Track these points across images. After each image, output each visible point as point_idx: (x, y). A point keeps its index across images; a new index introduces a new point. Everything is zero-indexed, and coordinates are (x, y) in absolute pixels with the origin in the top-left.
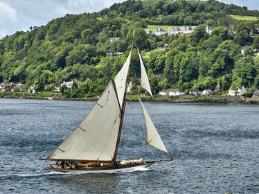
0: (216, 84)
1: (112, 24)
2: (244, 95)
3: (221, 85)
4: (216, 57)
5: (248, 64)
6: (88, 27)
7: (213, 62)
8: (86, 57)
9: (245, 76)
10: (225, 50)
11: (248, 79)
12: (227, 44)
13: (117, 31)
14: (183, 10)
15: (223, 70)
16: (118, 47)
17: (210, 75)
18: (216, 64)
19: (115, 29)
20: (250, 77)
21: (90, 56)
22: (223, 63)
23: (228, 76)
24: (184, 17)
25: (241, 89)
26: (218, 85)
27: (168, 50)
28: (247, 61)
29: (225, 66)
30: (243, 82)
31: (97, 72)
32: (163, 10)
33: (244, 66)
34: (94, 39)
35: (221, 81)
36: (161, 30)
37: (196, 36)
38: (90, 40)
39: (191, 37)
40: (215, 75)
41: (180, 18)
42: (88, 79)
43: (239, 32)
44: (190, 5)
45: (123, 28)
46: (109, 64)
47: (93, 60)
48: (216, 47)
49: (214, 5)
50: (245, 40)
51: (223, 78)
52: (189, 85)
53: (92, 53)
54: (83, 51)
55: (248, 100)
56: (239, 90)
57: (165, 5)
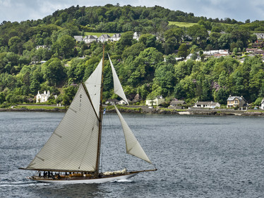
0: (135, 93)
1: (42, 31)
2: (160, 105)
3: (140, 94)
4: (137, 65)
5: (168, 72)
6: (16, 34)
7: (133, 70)
8: (7, 65)
9: (164, 85)
10: (146, 58)
11: (168, 88)
12: (148, 51)
13: (48, 38)
14: (123, 17)
15: (143, 79)
16: (43, 55)
17: (129, 84)
18: (136, 73)
19: (46, 36)
20: (169, 86)
21: (13, 65)
22: (144, 72)
23: (148, 85)
24: (123, 24)
25: (159, 98)
26: (138, 95)
27: (89, 58)
28: (167, 69)
29: (146, 75)
30: (163, 91)
31: (15, 81)
32: (105, 17)
33: (164, 74)
34: (21, 47)
35: (140, 90)
36: (92, 37)
37: (122, 44)
38: (16, 48)
39: (118, 44)
40: (135, 84)
41: (119, 26)
42: (7, 89)
43: (167, 39)
44: (133, 12)
45: (53, 36)
46: (28, 73)
47: (14, 69)
48: (138, 55)
49: (158, 11)
50: (173, 48)
51: (143, 87)
52: (108, 94)
53: (15, 61)
54: (5, 59)
55: (163, 109)
56: (157, 100)
57: (107, 12)
